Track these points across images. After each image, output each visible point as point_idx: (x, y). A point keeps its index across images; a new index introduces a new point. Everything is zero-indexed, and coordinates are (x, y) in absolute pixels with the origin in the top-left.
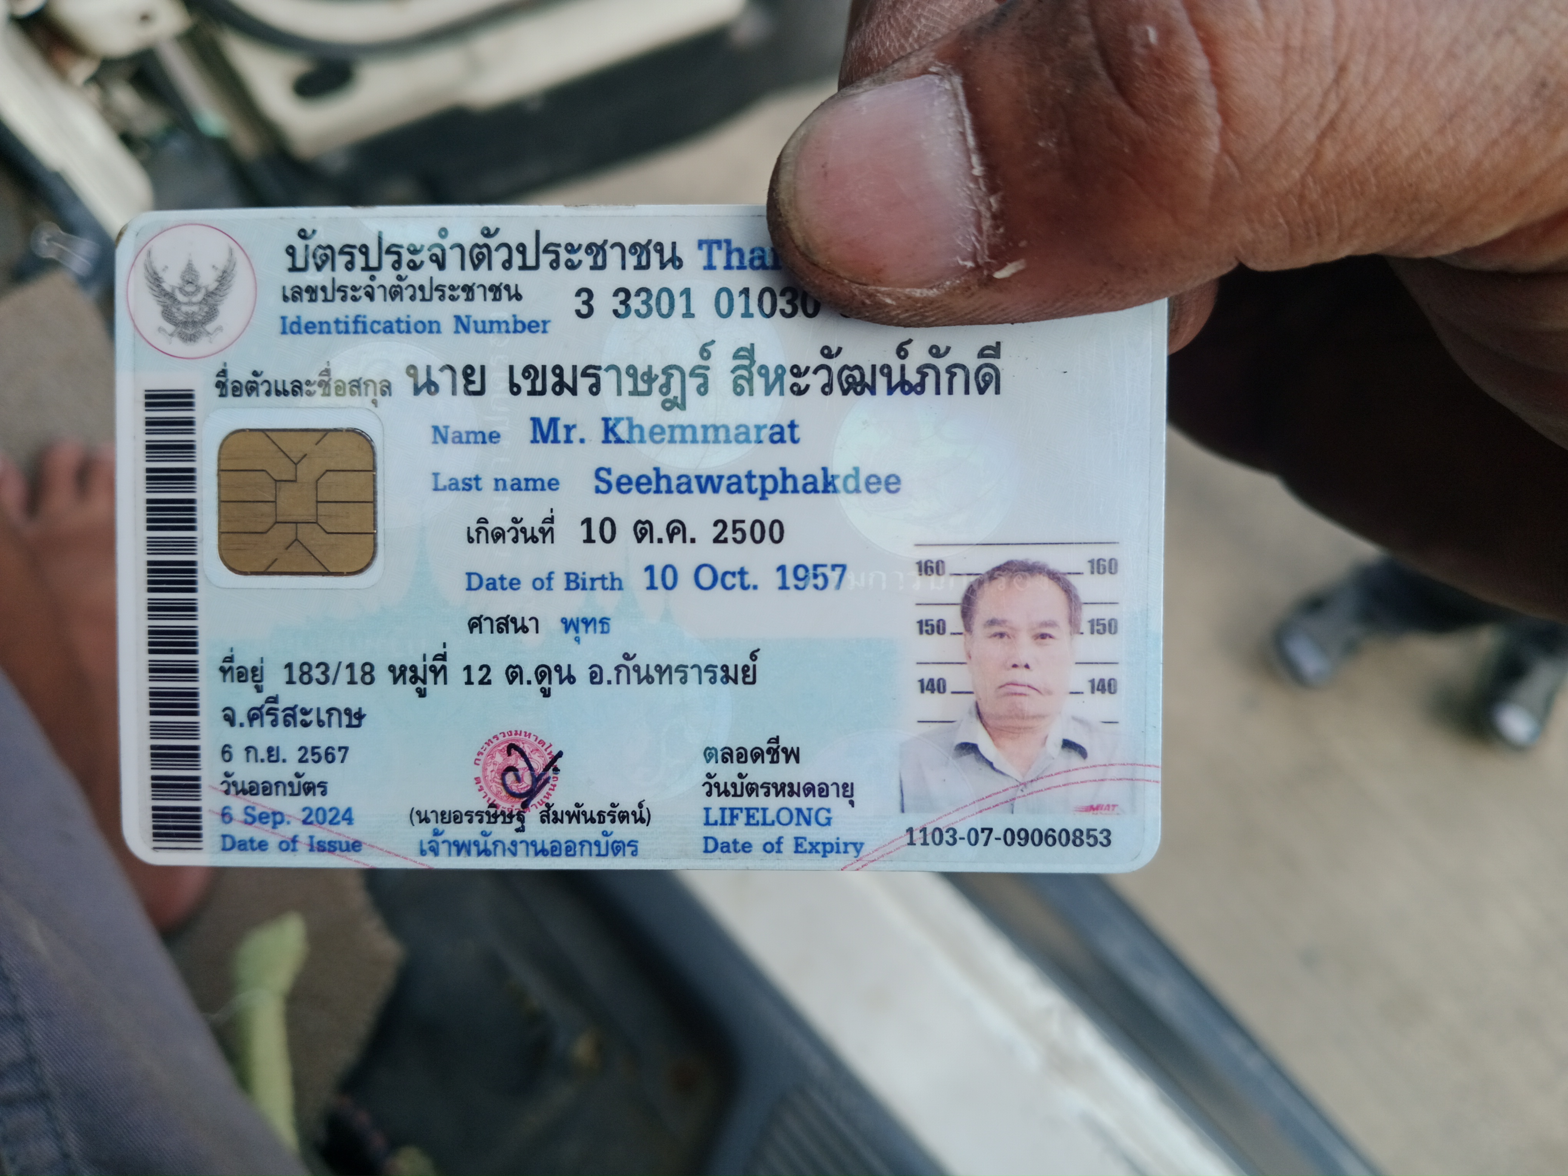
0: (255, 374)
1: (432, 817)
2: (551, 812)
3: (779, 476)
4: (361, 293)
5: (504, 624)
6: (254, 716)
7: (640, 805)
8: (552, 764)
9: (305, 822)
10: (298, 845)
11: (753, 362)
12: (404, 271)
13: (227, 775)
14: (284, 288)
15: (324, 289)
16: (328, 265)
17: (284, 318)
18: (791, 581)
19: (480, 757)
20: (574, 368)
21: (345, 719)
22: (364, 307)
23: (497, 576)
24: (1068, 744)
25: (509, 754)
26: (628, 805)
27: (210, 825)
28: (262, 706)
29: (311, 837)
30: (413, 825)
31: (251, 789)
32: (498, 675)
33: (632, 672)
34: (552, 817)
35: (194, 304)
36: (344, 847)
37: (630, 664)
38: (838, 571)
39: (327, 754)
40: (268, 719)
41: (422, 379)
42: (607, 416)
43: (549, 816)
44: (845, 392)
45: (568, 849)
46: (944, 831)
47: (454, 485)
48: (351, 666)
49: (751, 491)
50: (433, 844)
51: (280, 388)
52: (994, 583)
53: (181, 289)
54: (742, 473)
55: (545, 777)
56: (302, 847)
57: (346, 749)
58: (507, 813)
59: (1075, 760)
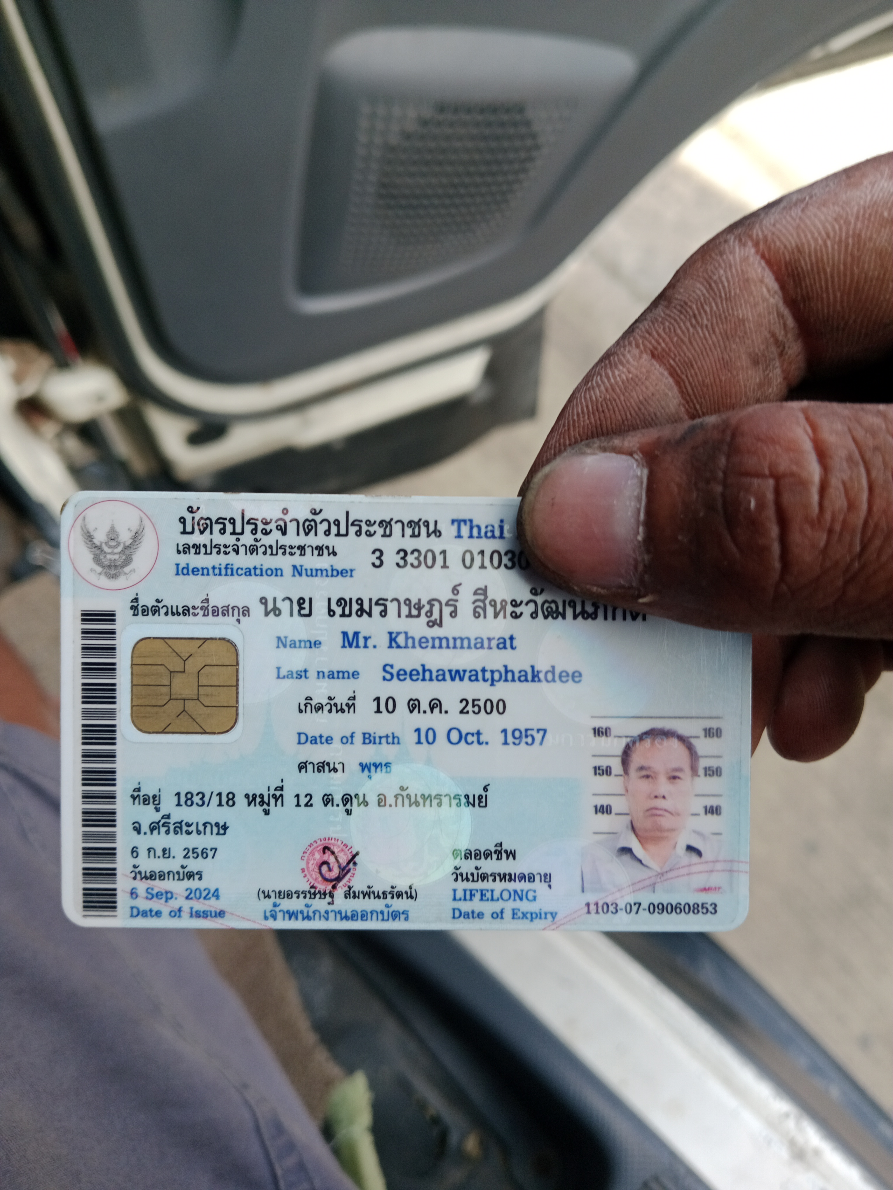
0: (158, 601)
1: (272, 895)
2: (351, 892)
3: (503, 670)
4: (230, 549)
5: (322, 767)
6: (154, 827)
7: (411, 888)
8: (352, 860)
9: (187, 898)
10: (182, 914)
11: (486, 597)
12: (259, 535)
13: (135, 867)
14: (178, 545)
15: (205, 546)
16: (208, 530)
17: (178, 565)
18: (510, 739)
19: (305, 855)
20: (371, 600)
21: (215, 830)
22: (232, 558)
23: (317, 735)
24: (690, 848)
25: (324, 853)
26: (402, 886)
27: (123, 900)
28: (160, 821)
29: (191, 908)
30: (260, 900)
31: (152, 876)
32: (317, 800)
33: (405, 798)
34: (352, 895)
35: (115, 554)
36: (213, 914)
37: (404, 793)
38: (541, 733)
39: (202, 853)
40: (163, 830)
41: (270, 606)
42: (391, 630)
43: (350, 894)
44: (546, 617)
45: (363, 916)
46: (610, 905)
47: (290, 675)
48: (220, 794)
49: (485, 680)
50: (273, 912)
51: (175, 610)
52: (643, 742)
53: (106, 543)
54: (479, 669)
55: (347, 868)
56: (185, 914)
57: (216, 849)
58: (322, 892)
59: (695, 858)
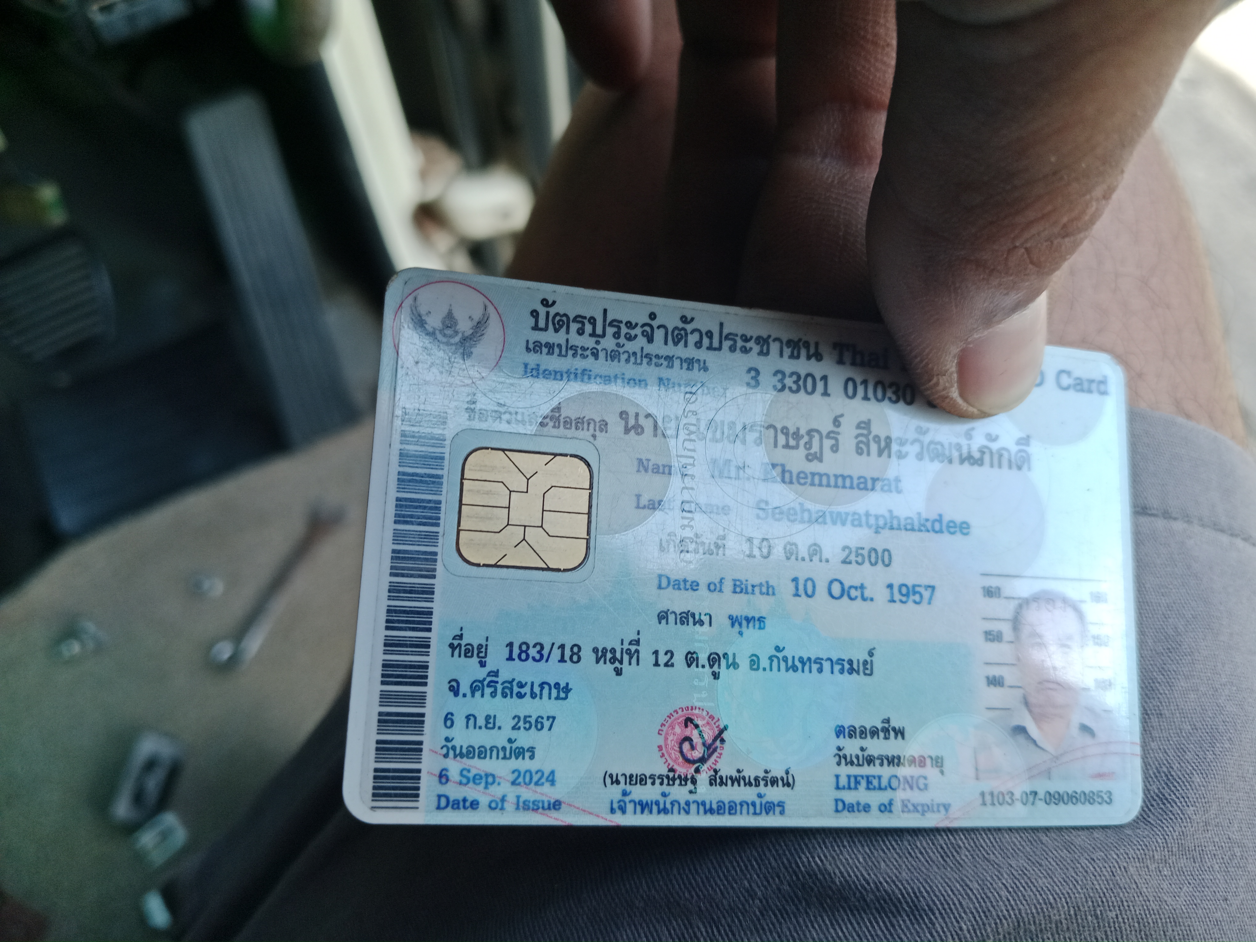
0: (499, 405)
1: (621, 779)
2: (718, 777)
3: (888, 517)
4: (588, 352)
5: (685, 618)
6: (476, 687)
7: (787, 773)
8: (719, 736)
9: (513, 783)
10: (506, 805)
11: (870, 432)
12: (622, 340)
13: (447, 739)
14: (528, 341)
15: (559, 346)
16: (564, 329)
17: (526, 365)
19: (663, 728)
20: (746, 424)
21: (554, 692)
22: (590, 363)
23: (682, 579)
24: (1083, 727)
25: (686, 726)
26: (778, 772)
27: (427, 785)
28: (484, 679)
29: (518, 797)
30: (606, 786)
31: (470, 753)
32: (679, 659)
33: (781, 662)
34: (718, 781)
35: (452, 344)
36: (546, 805)
37: (780, 655)
38: (930, 590)
39: (537, 723)
40: (488, 691)
41: (631, 423)
43: (716, 780)
44: (932, 460)
45: (731, 808)
46: (1005, 794)
47: (652, 505)
48: (562, 647)
49: (869, 526)
50: (622, 803)
51: (518, 418)
53: (441, 331)
54: (863, 513)
55: (713, 747)
56: (509, 806)
57: (554, 718)
58: (683, 777)
59: (1088, 740)
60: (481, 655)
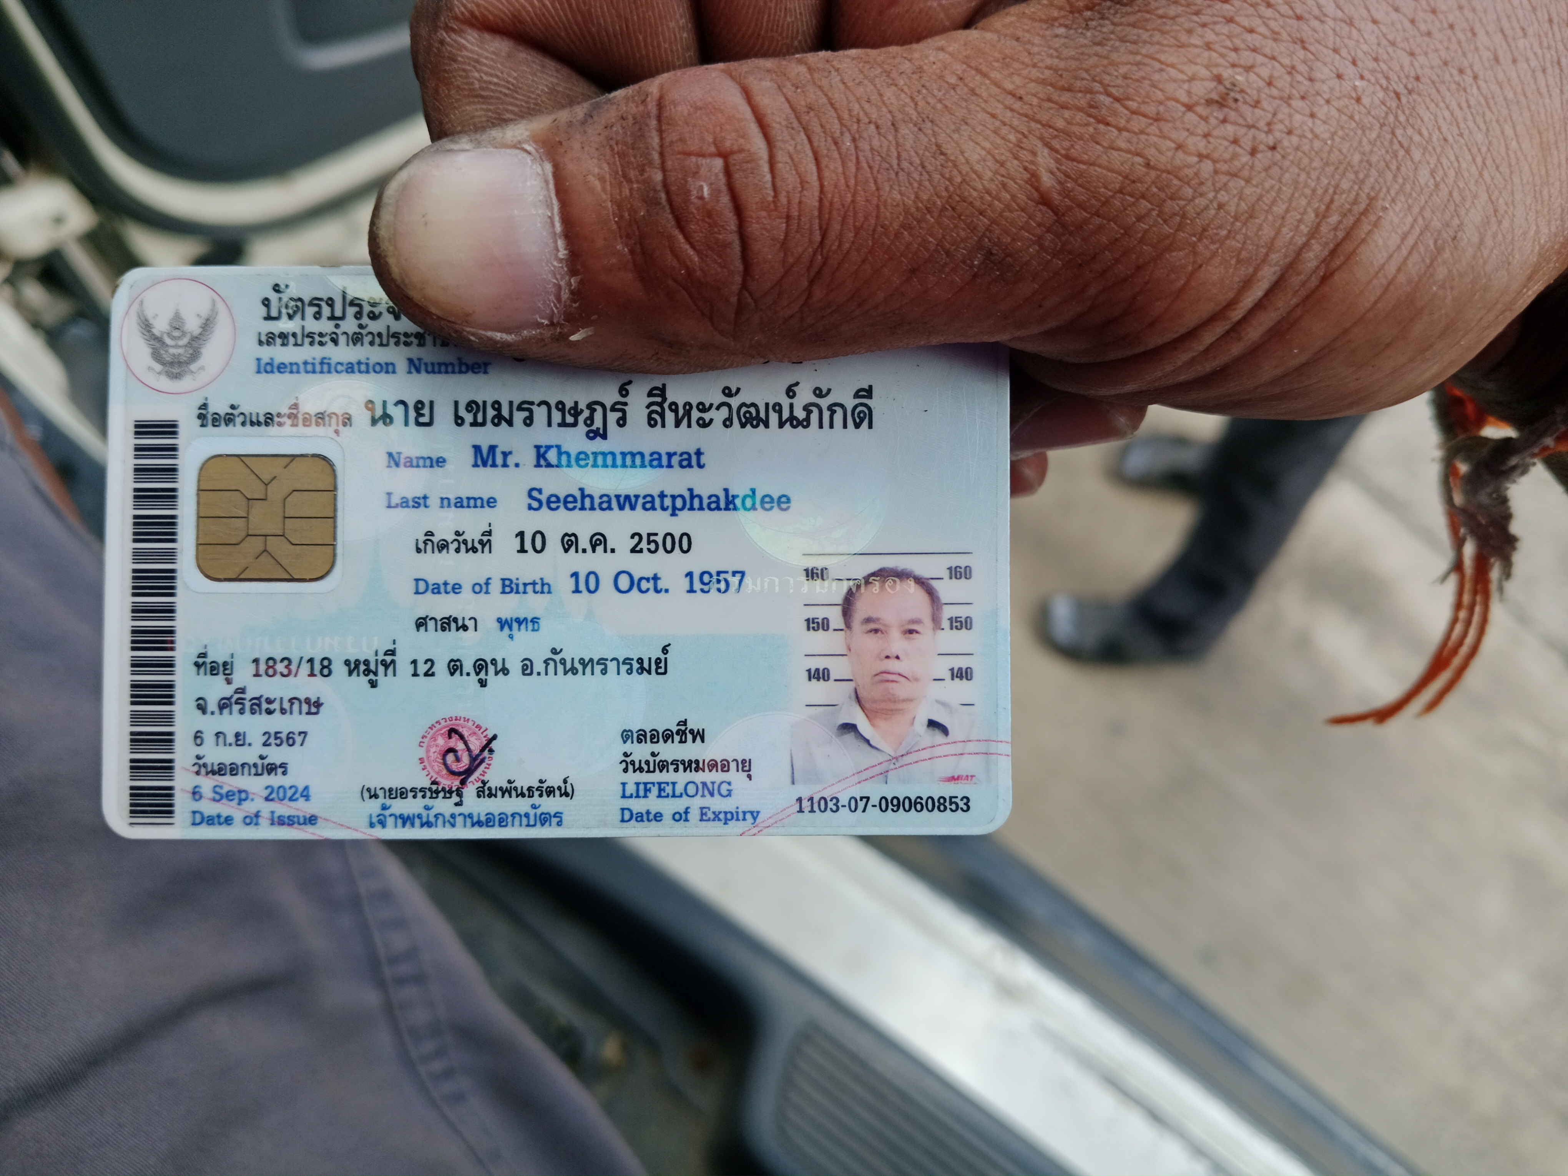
0: (233, 407)
1: (380, 793)
2: (486, 788)
3: (687, 495)
4: (326, 339)
5: (447, 623)
6: (224, 705)
7: (565, 781)
8: (488, 746)
9: (267, 799)
10: (260, 820)
11: (665, 399)
12: (365, 320)
13: (198, 757)
15: (294, 335)
16: (299, 315)
17: (258, 360)
18: (697, 585)
19: (424, 740)
20: (511, 403)
21: (305, 708)
22: (330, 351)
23: (441, 582)
24: (932, 724)
25: (450, 737)
26: (554, 781)
27: (182, 803)
28: (232, 697)
29: (272, 813)
30: (363, 800)
31: (220, 770)
32: (441, 668)
33: (558, 664)
34: (487, 792)
35: (180, 347)
36: (302, 820)
37: (557, 658)
38: (738, 577)
39: (288, 738)
40: (236, 708)
41: (379, 412)
42: (539, 444)
43: (485, 791)
44: (743, 426)
45: (501, 821)
46: (828, 799)
47: (404, 503)
48: (311, 661)
49: (664, 509)
50: (381, 817)
51: (254, 420)
52: (870, 586)
53: (169, 334)
54: (655, 493)
55: (481, 757)
56: (264, 821)
57: (306, 733)
58: (447, 789)
59: (939, 737)
60: (227, 672)
